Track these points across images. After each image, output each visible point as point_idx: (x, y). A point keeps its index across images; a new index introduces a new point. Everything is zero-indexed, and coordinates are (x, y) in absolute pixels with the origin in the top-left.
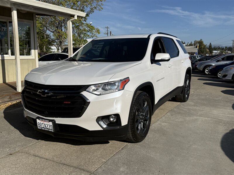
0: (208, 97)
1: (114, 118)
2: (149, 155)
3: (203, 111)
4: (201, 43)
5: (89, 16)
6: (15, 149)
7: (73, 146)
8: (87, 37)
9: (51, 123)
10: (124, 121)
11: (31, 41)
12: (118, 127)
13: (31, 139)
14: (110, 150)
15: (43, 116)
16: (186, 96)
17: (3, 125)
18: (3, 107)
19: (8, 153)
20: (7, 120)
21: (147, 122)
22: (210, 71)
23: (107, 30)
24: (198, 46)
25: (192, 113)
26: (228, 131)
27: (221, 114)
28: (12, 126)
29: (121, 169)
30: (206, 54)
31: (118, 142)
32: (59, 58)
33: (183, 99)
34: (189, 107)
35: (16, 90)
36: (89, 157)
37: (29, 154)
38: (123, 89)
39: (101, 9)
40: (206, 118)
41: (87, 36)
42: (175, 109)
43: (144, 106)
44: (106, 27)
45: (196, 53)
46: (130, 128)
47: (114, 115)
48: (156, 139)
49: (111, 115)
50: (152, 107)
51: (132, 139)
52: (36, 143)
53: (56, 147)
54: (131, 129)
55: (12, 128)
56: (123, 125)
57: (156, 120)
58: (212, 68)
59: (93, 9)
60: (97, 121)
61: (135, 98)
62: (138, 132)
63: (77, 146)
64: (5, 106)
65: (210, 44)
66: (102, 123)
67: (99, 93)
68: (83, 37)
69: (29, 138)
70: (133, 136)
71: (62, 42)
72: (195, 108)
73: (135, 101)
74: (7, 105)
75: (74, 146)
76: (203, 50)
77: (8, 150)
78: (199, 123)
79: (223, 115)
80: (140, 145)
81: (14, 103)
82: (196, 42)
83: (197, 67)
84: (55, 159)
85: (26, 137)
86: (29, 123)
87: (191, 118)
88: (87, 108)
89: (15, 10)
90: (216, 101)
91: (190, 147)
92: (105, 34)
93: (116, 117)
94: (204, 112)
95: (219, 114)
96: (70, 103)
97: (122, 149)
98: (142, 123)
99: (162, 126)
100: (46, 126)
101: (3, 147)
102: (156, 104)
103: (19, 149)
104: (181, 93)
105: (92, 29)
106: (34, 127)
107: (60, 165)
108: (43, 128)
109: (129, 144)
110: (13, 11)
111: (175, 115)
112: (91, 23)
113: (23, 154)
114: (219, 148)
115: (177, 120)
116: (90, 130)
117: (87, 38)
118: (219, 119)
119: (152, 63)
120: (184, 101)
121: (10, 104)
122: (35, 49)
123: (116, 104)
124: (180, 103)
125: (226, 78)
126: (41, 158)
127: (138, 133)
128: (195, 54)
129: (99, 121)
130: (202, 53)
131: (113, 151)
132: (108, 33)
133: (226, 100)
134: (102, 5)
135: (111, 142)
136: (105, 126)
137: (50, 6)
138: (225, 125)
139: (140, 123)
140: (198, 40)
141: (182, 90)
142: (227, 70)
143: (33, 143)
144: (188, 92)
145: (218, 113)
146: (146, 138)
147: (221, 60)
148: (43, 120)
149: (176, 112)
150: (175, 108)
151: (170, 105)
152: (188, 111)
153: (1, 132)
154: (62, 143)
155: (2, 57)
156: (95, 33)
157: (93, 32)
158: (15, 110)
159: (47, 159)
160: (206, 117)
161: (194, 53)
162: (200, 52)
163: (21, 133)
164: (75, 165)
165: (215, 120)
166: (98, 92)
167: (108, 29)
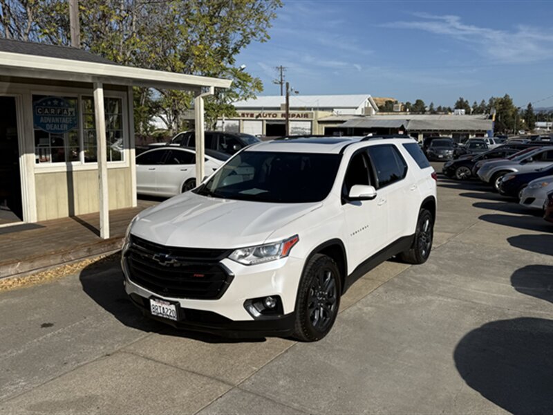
0: (472, 252)
1: (273, 301)
2: (329, 362)
3: (450, 283)
4: (505, 103)
5: (239, 52)
6: (113, 348)
7: (206, 344)
8: (233, 99)
9: (173, 307)
10: (289, 307)
11: (122, 132)
12: (279, 316)
13: (136, 330)
14: (266, 353)
15: (161, 295)
16: (424, 252)
17: (85, 305)
18: (77, 268)
19: (103, 353)
20: (90, 296)
21: (333, 306)
22: (504, 185)
23: (281, 75)
24: (494, 115)
25: (426, 288)
26: (478, 326)
27: (483, 291)
28: (100, 307)
29: (281, 383)
30: (517, 130)
31: (281, 340)
32: (176, 159)
33: (415, 259)
34: (425, 276)
35: (99, 235)
36: (232, 362)
37: (137, 355)
38: (287, 255)
39: (265, 38)
40: (449, 300)
41: (233, 97)
42: (396, 280)
43: (325, 280)
44: (279, 66)
45: (490, 131)
46: (298, 317)
47: (272, 296)
48: (346, 336)
49: (268, 297)
50: (343, 281)
51: (303, 335)
52: (147, 337)
53: (178, 345)
54: (301, 319)
55: (102, 310)
56: (286, 312)
57: (355, 301)
58: (508, 179)
59: (248, 38)
60: (246, 305)
61: (309, 267)
62: (314, 324)
63: (212, 345)
64: (81, 265)
65: (530, 105)
66: (253, 310)
67: (248, 262)
68: (224, 99)
69: (133, 329)
70: (303, 330)
71: (178, 112)
72: (437, 277)
73: (309, 273)
74: (83, 264)
75: (208, 344)
76: (510, 120)
77: (102, 348)
78: (433, 308)
79: (486, 293)
80: (317, 346)
81: (96, 260)
82: (494, 101)
83: (478, 173)
84: (179, 364)
85: (128, 327)
86: (136, 304)
87: (421, 299)
88: (229, 285)
89: (100, 87)
90: (485, 264)
91: (400, 351)
92: (276, 83)
93: (275, 300)
94: (449, 286)
95: (478, 292)
96: (202, 276)
97: (287, 351)
98: (322, 309)
99: (364, 313)
100: (166, 310)
101: (93, 342)
102: (350, 275)
103: (120, 347)
104: (412, 248)
105: (244, 81)
106: (143, 310)
107: (187, 373)
108: (161, 313)
109: (298, 344)
110: (96, 88)
111: (392, 292)
112: (243, 67)
113: (127, 355)
114: (449, 356)
115: (392, 302)
116: (234, 319)
117: (233, 101)
118: (473, 302)
119: (343, 203)
120: (419, 262)
121: (88, 261)
122: (130, 148)
123: (275, 280)
124: (409, 266)
125: (533, 205)
126: (157, 361)
127: (312, 325)
128: (486, 135)
129: (249, 306)
130: (509, 128)
131: (271, 354)
132: (282, 80)
133: (507, 261)
134: (269, 27)
135: (269, 339)
136: (257, 314)
137: (164, 75)
138: (478, 315)
139: (318, 309)
140: (499, 97)
141: (412, 242)
142: (535, 187)
143: (141, 338)
144: (429, 244)
145: (478, 290)
146: (330, 334)
147: (531, 159)
148: (161, 301)
149: (397, 286)
150: (397, 276)
151: (389, 269)
152: (419, 285)
153: (85, 318)
154: (189, 339)
155: (67, 167)
156: (252, 90)
157: (247, 87)
158: (100, 274)
159: (165, 364)
160: (450, 297)
161: (485, 131)
162: (504, 125)
163: (118, 319)
164: (210, 374)
165: (466, 303)
166: (247, 260)
167: (283, 72)
